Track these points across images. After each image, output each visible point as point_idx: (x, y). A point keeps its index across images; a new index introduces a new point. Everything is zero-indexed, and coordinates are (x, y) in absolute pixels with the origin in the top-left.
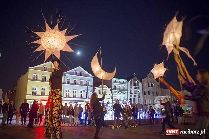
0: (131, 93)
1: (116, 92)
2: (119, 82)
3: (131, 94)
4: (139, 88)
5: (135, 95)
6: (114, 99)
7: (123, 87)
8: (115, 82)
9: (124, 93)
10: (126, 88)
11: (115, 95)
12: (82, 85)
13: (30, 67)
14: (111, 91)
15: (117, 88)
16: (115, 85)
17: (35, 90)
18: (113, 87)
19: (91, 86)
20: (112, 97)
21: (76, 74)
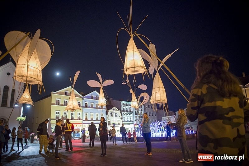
0: (136, 114)
1: (125, 114)
2: (127, 105)
3: (136, 116)
4: (142, 110)
5: (142, 116)
6: (123, 120)
7: (127, 109)
8: (124, 104)
9: (131, 114)
10: (132, 110)
11: (124, 117)
12: (97, 108)
13: (53, 92)
14: (121, 112)
15: (125, 110)
16: (124, 107)
17: (58, 115)
18: (122, 109)
19: (104, 109)
20: (122, 118)
21: (92, 98)
